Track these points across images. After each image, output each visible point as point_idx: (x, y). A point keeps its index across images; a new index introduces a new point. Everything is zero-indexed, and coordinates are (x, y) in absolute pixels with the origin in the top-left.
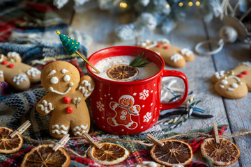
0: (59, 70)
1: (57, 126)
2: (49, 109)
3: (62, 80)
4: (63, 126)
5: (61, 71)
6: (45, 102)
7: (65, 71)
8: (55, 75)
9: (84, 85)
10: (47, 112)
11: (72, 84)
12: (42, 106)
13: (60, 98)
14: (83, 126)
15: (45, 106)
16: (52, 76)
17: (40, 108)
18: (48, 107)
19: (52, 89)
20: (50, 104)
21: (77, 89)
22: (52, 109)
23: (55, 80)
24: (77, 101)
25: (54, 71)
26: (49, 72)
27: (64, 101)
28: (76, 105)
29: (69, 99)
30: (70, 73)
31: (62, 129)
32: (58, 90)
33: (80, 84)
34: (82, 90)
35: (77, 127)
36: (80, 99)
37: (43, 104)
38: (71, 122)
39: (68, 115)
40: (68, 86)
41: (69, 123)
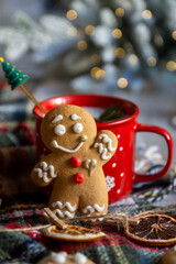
0: (68, 116)
1: (60, 203)
2: (49, 176)
3: (71, 130)
4: (68, 204)
5: (70, 118)
6: (45, 164)
7: (75, 117)
8: (61, 122)
9: (102, 141)
10: (47, 180)
11: (86, 137)
12: (40, 170)
13: (67, 158)
14: (97, 206)
15: (43, 171)
16: (58, 123)
17: (38, 173)
18: (49, 172)
19: (56, 143)
20: (52, 167)
21: (92, 147)
22: (53, 175)
23: (62, 130)
24: (91, 164)
25: (61, 117)
26: (54, 118)
27: (72, 163)
28: (89, 171)
29: (79, 161)
30: (83, 122)
31: (66, 208)
32: (64, 146)
33: (96, 140)
34: (98, 148)
35: (89, 207)
36: (95, 161)
37: (42, 168)
38: (80, 198)
39: (77, 186)
40: (80, 140)
41: (77, 199)
